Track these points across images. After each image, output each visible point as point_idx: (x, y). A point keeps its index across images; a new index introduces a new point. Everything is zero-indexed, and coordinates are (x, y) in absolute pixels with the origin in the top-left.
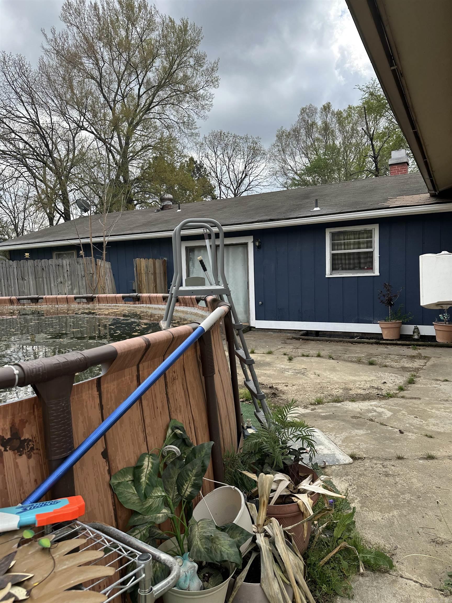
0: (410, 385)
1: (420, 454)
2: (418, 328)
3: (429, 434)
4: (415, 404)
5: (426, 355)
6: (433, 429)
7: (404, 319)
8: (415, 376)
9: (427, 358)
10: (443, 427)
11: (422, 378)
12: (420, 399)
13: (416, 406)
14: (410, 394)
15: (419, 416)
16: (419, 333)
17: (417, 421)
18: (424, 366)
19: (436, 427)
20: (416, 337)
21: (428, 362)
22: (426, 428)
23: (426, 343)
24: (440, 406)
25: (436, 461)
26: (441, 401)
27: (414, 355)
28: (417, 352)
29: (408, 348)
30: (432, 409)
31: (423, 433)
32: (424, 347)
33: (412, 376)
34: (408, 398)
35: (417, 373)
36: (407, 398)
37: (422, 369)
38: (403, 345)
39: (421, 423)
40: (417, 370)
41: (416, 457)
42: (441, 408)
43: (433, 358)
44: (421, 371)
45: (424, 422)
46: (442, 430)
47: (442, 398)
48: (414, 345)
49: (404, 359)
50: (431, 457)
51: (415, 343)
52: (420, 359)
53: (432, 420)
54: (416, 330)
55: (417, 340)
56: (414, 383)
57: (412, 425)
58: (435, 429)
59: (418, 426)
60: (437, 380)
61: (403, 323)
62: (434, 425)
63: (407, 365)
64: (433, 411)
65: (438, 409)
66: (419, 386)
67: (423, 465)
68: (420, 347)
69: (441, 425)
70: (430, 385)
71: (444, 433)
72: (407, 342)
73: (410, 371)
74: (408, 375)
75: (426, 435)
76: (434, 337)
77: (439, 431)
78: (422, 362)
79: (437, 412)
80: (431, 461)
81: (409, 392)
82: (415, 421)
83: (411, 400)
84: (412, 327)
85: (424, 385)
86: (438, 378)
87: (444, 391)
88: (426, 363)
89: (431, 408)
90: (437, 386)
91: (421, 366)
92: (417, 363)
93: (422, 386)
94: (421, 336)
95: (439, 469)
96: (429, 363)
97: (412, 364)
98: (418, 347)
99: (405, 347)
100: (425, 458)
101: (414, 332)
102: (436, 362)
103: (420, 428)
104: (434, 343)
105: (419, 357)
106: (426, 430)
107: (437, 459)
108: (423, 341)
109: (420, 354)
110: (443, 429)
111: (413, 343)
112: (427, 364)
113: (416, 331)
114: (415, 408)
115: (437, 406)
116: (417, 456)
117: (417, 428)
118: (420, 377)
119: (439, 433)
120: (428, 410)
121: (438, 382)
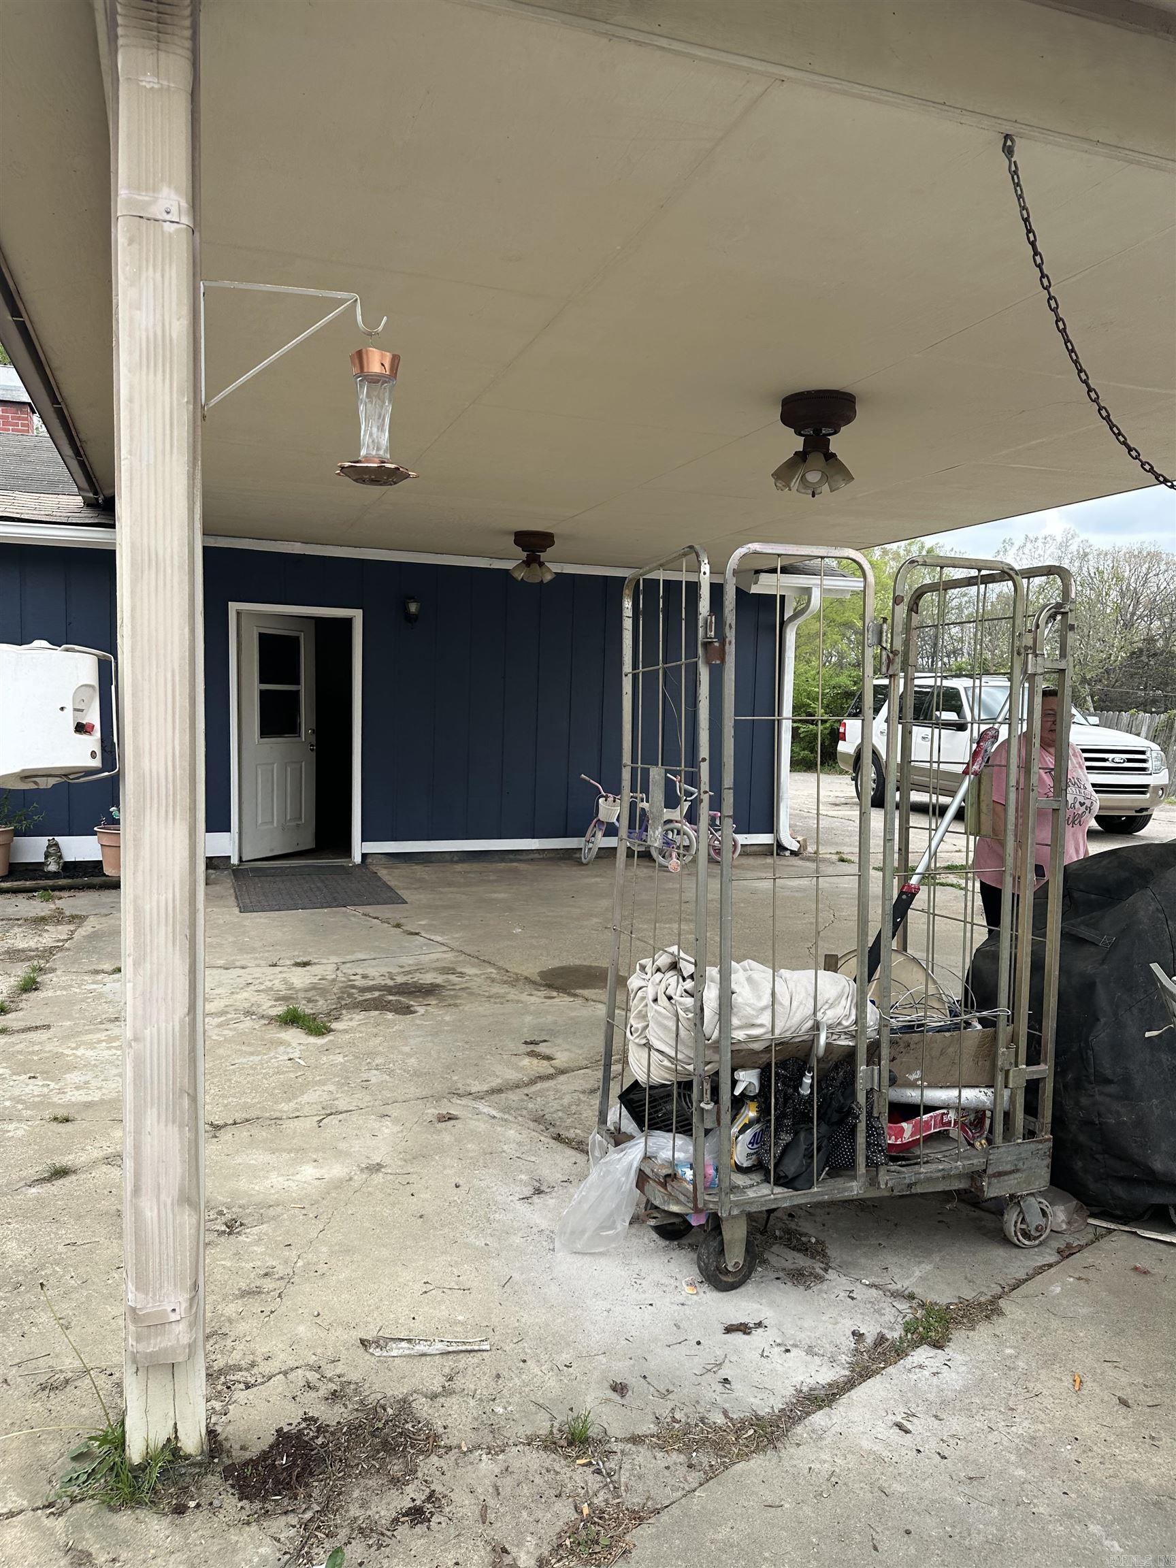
0: (24, 996)
1: (32, 1172)
2: (57, 845)
3: (61, 1113)
4: (34, 1044)
5: (75, 913)
6: (73, 1099)
7: (20, 821)
8: (41, 969)
9: (77, 919)
10: (100, 1088)
11: (59, 973)
12: (48, 1027)
13: (36, 1048)
14: (22, 1020)
15: (42, 1073)
16: (60, 857)
17: (34, 1089)
18: (67, 940)
19: (81, 1092)
20: (53, 867)
21: (80, 929)
22: (55, 1099)
23: (78, 881)
24: (98, 1036)
25: (73, 1178)
26: (101, 1023)
27: (43, 914)
28: (53, 906)
29: (29, 898)
30: (76, 1049)
31: (48, 1114)
32: (72, 893)
33: (34, 970)
34: (18, 1031)
35: (48, 962)
36: (13, 1032)
37: (60, 949)
38: (15, 891)
39: (46, 1090)
40: (50, 952)
41: (22, 1184)
42: (100, 1042)
43: (91, 918)
44: (59, 955)
45: (53, 1085)
46: (96, 1096)
47: (104, 1017)
48: (45, 889)
49: (16, 930)
50: (60, 1173)
51: (50, 882)
52: (59, 922)
53: (74, 1077)
54: (51, 850)
55: (55, 875)
56: (36, 989)
57: (19, 1101)
58: (79, 1097)
59: (37, 1099)
60: (97, 972)
61: (17, 833)
62: (78, 1088)
63: (21, 945)
64: (79, 1053)
65: (91, 1046)
66: (50, 993)
67: (38, 1199)
68: (62, 894)
69: (94, 1083)
70: (79, 987)
71: (102, 1102)
72: (28, 884)
73: (30, 959)
74: (21, 971)
75: (55, 1119)
76: (98, 865)
77: (90, 1099)
78: (63, 931)
79: (90, 1053)
80: (61, 1182)
81: (20, 1014)
82: (31, 1087)
83: (23, 1036)
84: (43, 841)
85: (64, 988)
86: (100, 967)
87: (111, 997)
88: (73, 932)
89: (74, 1045)
90: (95, 986)
91: (58, 941)
92: (51, 936)
93: (59, 993)
94: (66, 863)
95: (79, 1197)
96: (82, 932)
97: (37, 938)
98: (57, 893)
99: (20, 896)
100: (44, 1179)
101: (47, 856)
102: (98, 927)
103: (42, 1103)
104: (96, 880)
105: (58, 918)
106: (54, 1105)
107: (75, 1172)
108: (69, 877)
109: (60, 911)
110: (100, 1093)
111: (42, 883)
112: (76, 936)
113: (54, 850)
114: (33, 1053)
115: (90, 1036)
116: (21, 1180)
117: (35, 1106)
118: (53, 970)
119: (88, 1105)
120: (66, 1052)
121: (100, 977)
